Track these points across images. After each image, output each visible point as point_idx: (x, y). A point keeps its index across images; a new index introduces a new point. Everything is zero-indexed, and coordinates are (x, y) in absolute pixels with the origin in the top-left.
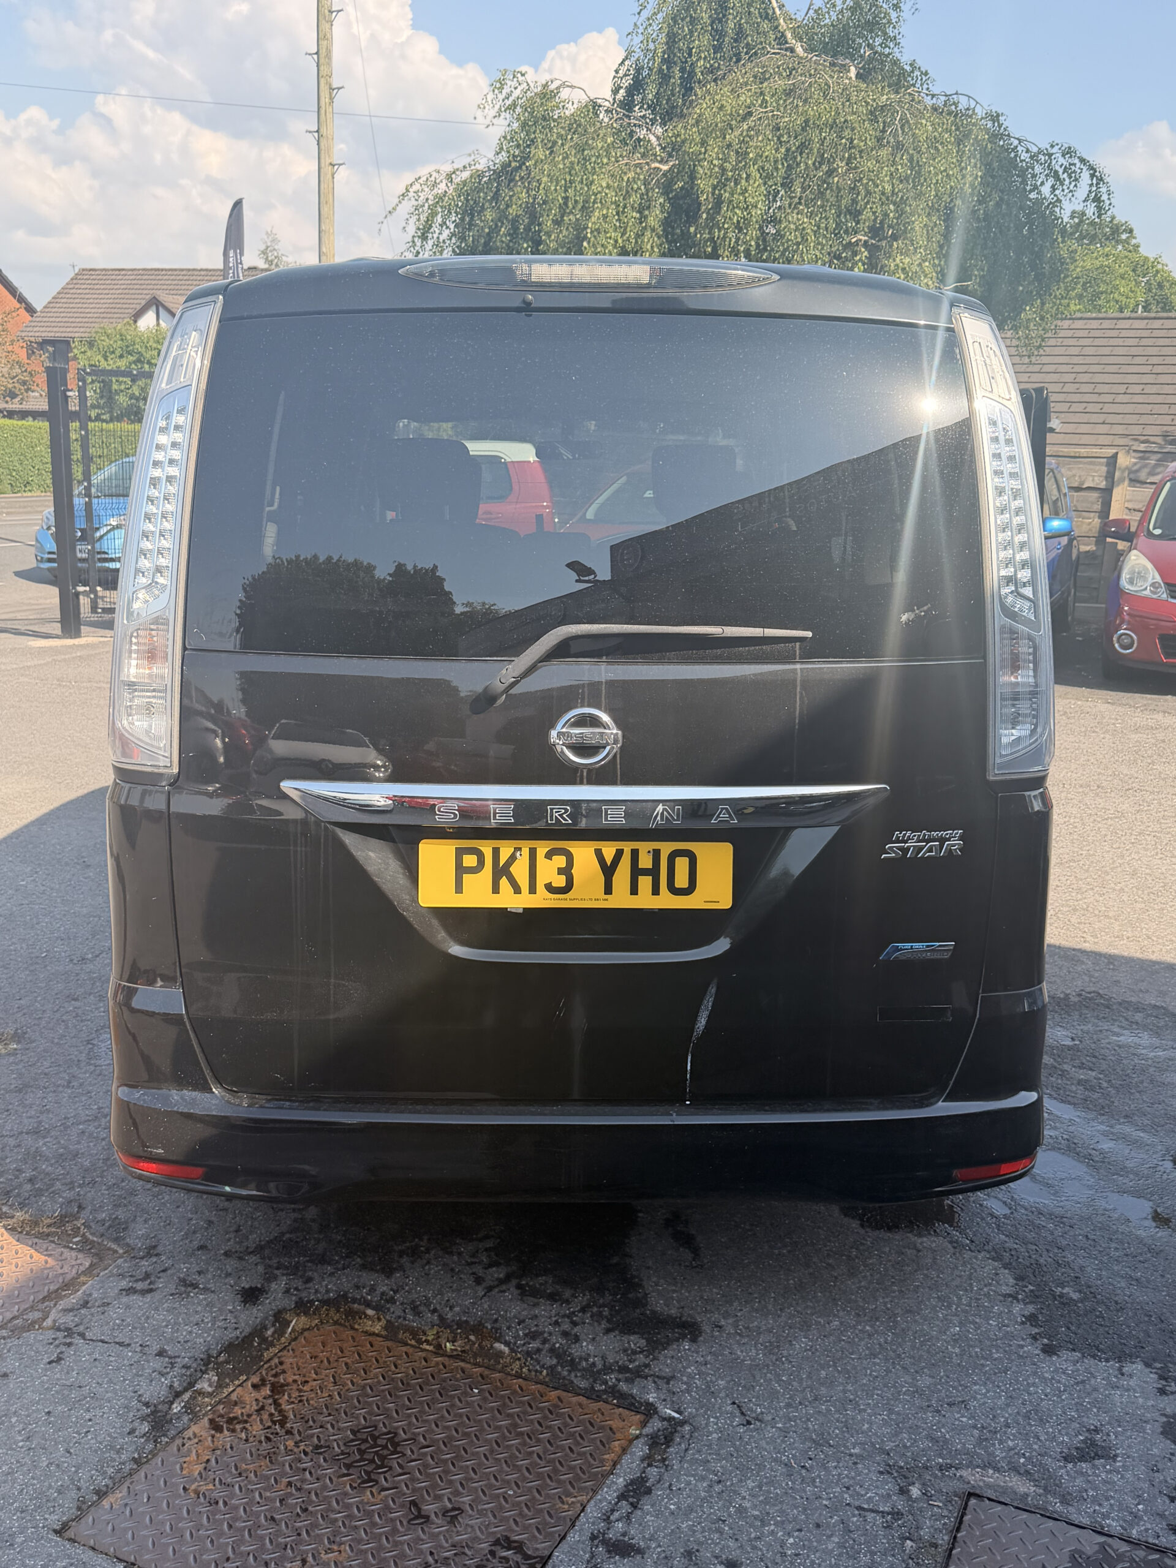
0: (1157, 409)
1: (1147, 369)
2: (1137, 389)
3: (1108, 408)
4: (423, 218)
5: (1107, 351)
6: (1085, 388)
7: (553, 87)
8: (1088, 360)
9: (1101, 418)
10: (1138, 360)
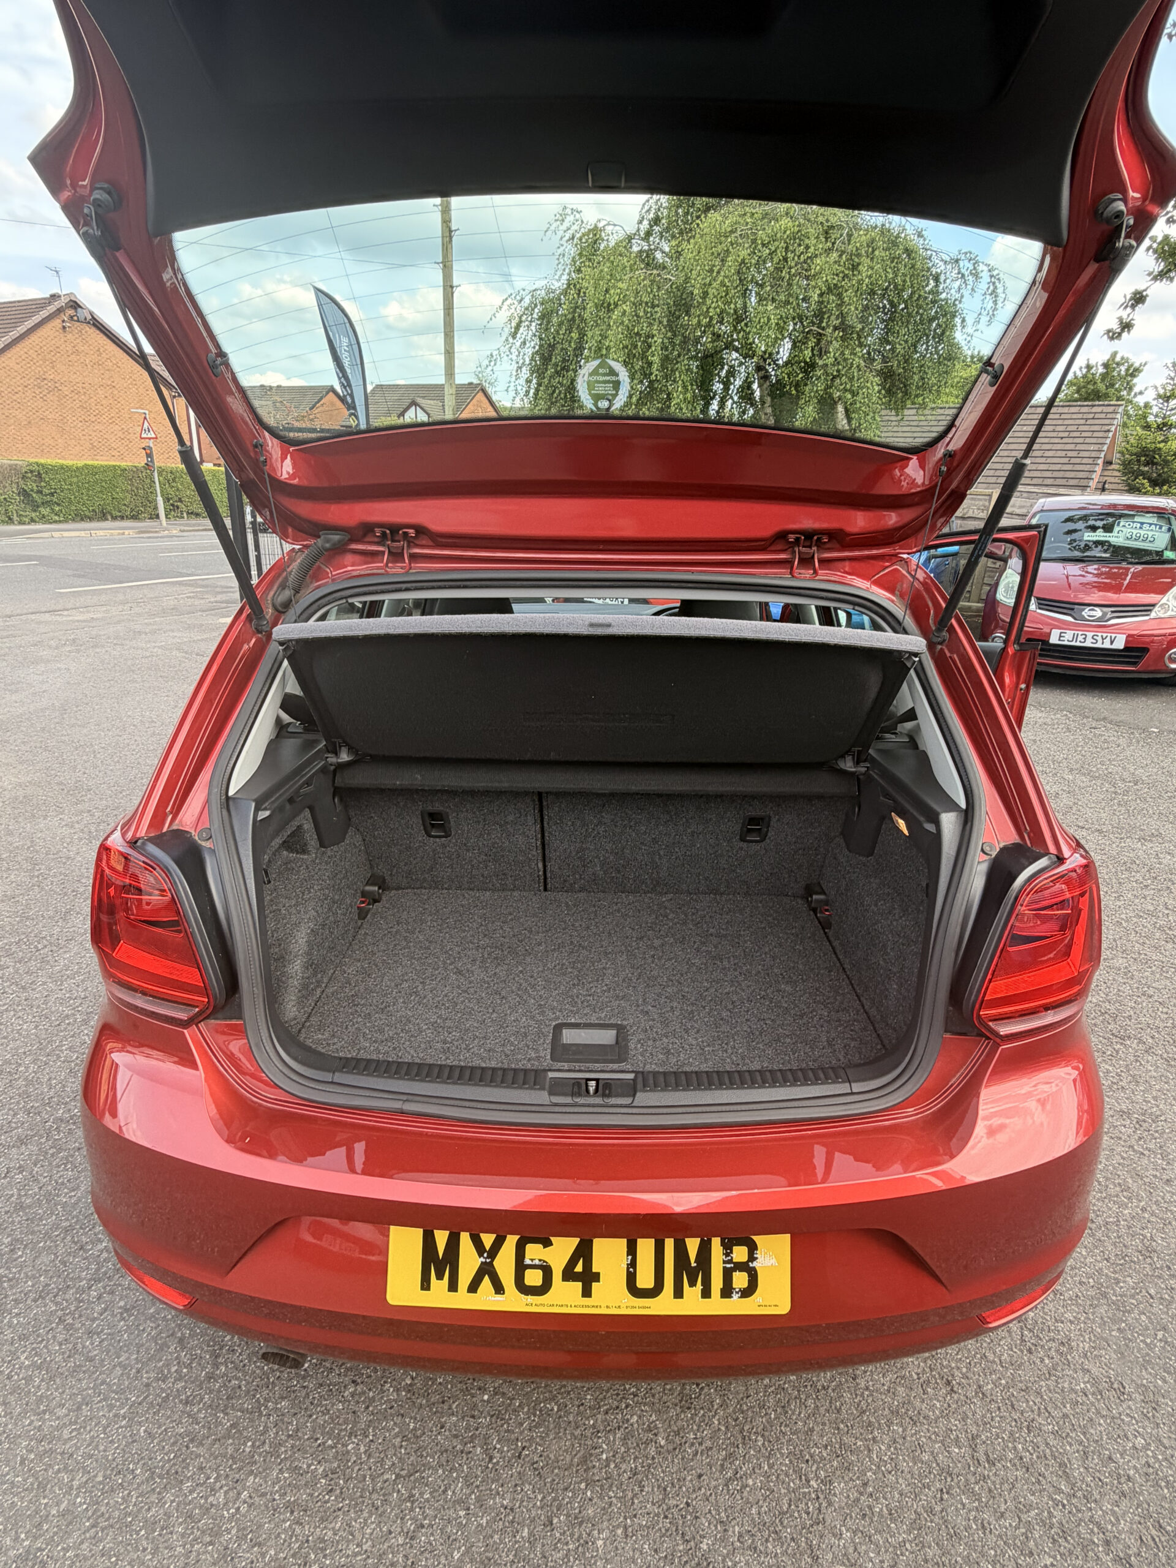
4: (514, 324)
7: (600, 225)
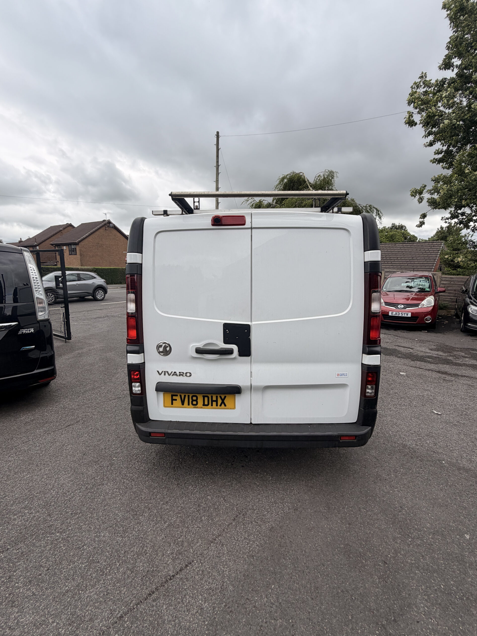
0: (404, 262)
1: (402, 254)
2: (400, 258)
3: (393, 262)
5: (393, 250)
6: (388, 258)
8: (389, 252)
9: (391, 264)
10: (400, 252)
